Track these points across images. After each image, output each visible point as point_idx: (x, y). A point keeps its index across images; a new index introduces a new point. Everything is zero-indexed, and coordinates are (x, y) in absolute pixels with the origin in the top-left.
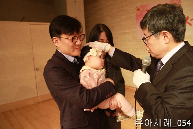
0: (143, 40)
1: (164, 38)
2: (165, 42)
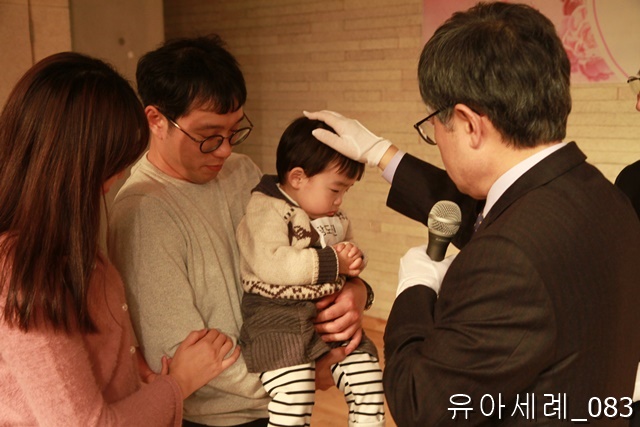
1: (468, 129)
2: (472, 143)
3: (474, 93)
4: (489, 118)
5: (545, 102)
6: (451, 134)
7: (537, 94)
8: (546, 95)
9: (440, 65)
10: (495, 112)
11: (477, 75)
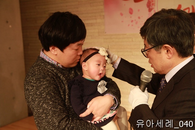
0: (142, 52)
1: (166, 52)
2: (168, 57)
3: (172, 40)
4: (176, 49)
6: (159, 54)
10: (179, 47)
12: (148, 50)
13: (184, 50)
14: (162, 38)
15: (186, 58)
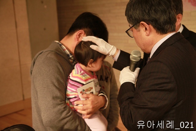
1: (145, 30)
2: (146, 35)
3: (146, 17)
4: (152, 26)
5: (170, 18)
6: (139, 32)
7: (167, 15)
8: (170, 16)
9: (134, 10)
10: (154, 23)
11: (147, 11)
12: (131, 29)
13: (160, 25)
14: (137, 15)
15: (166, 35)
